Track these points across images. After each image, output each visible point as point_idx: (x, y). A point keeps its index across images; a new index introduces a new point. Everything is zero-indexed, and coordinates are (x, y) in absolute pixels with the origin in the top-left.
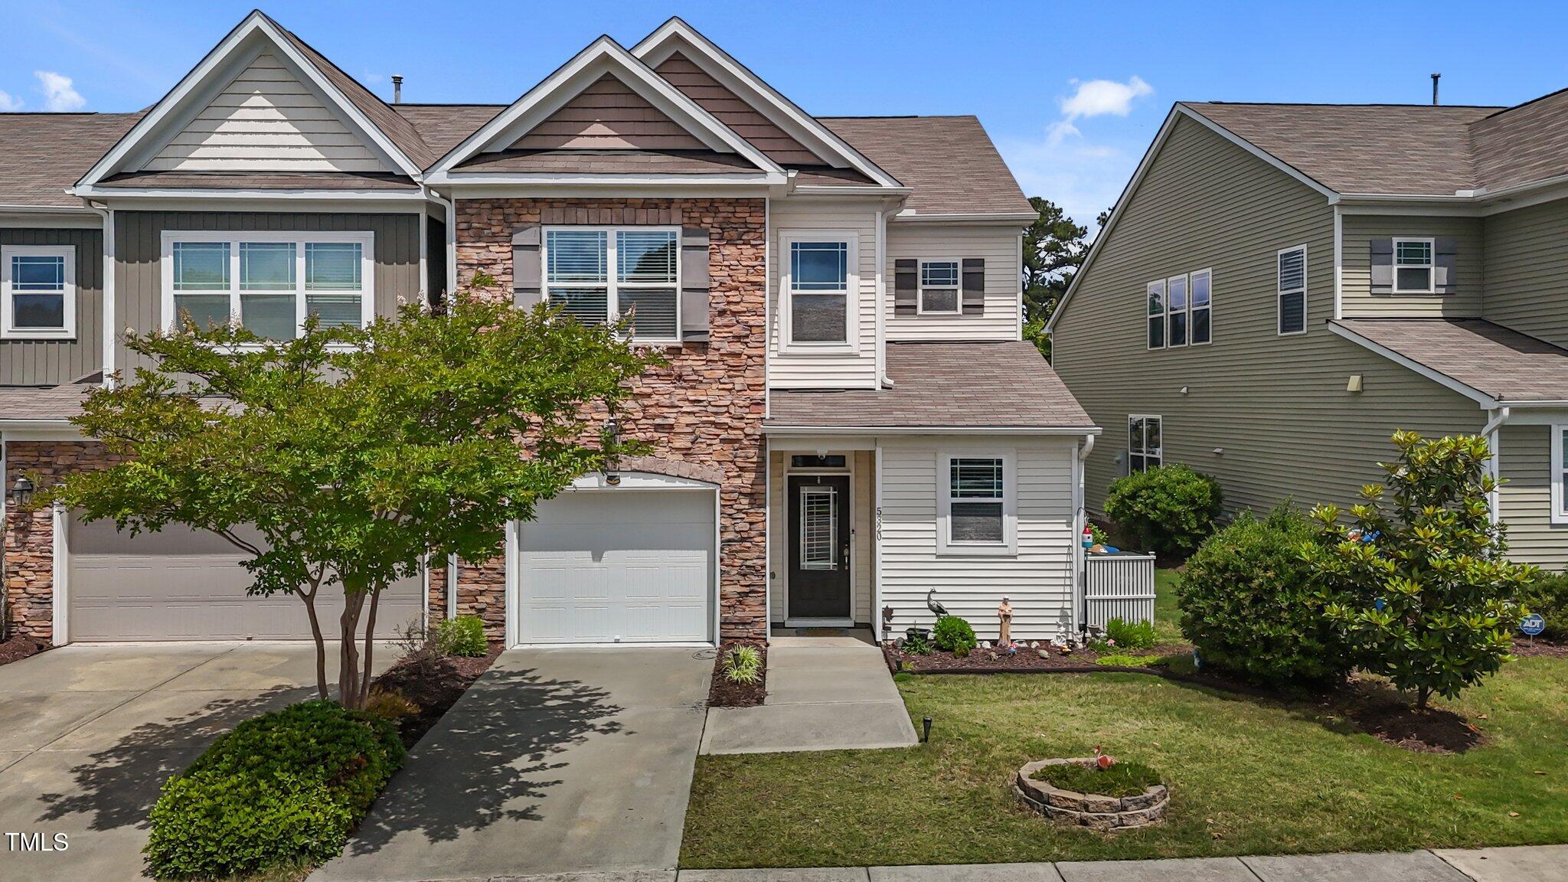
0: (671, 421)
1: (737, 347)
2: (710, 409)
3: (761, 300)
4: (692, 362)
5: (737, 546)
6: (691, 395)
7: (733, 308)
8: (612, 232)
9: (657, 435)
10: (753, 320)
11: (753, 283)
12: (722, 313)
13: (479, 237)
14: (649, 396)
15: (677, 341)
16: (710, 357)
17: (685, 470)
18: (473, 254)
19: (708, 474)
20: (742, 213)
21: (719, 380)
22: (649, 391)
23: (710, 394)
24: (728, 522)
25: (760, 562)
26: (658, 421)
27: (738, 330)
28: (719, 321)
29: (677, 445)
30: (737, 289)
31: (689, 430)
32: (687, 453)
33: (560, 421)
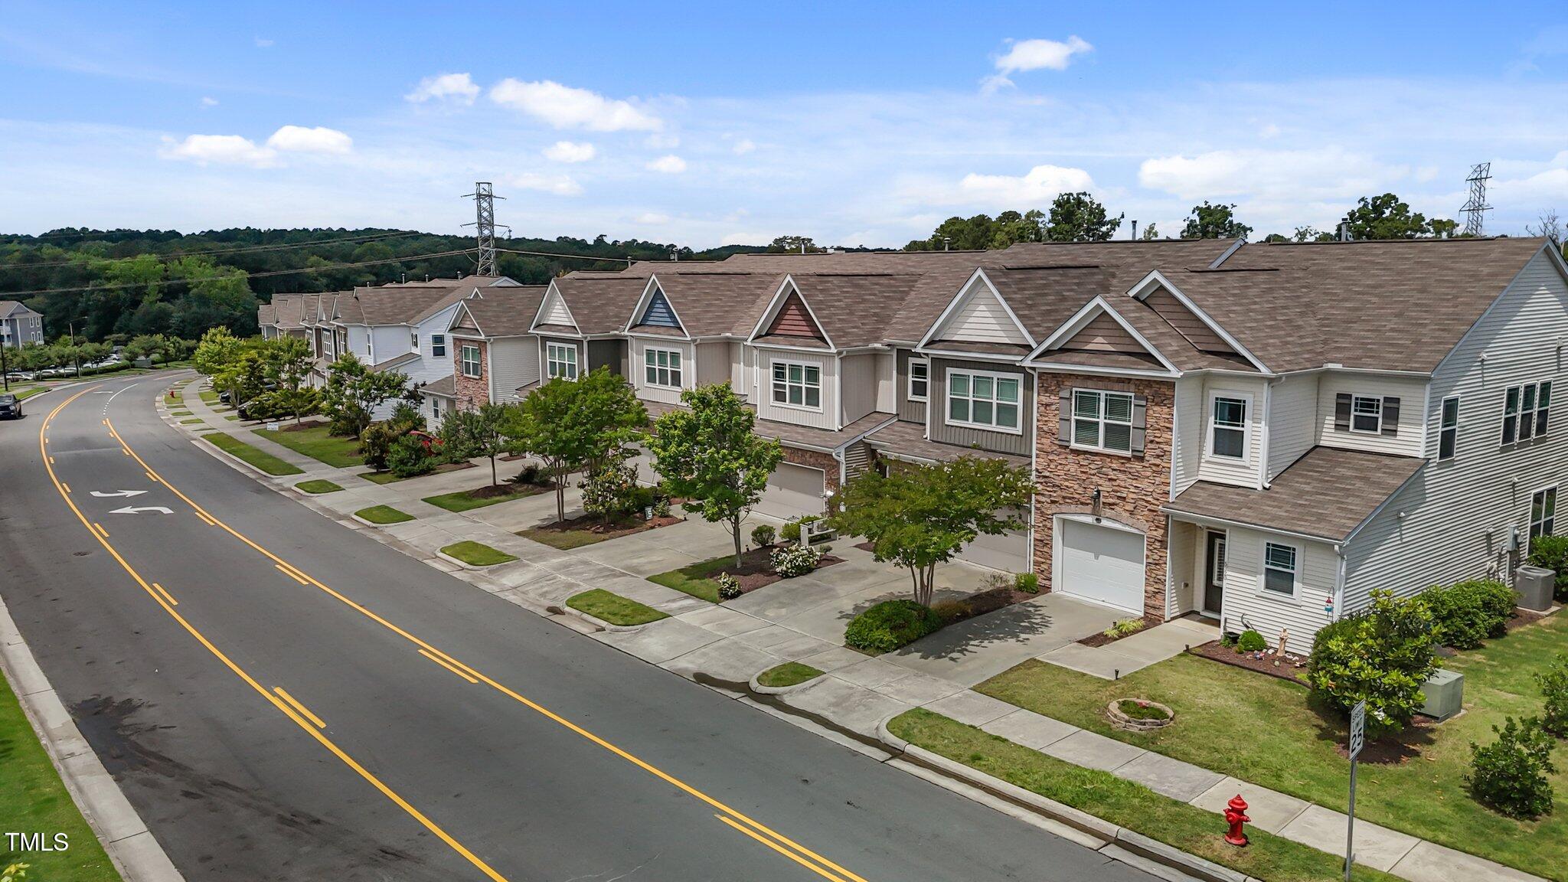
0: (1125, 495)
1: (1158, 461)
2: (1143, 492)
3: (1170, 437)
4: (1137, 466)
5: (1153, 567)
6: (1135, 483)
7: (1157, 439)
8: (1103, 393)
9: (1118, 501)
10: (1166, 448)
11: (1167, 428)
12: (1152, 442)
13: (1046, 392)
14: (1115, 480)
15: (1128, 454)
16: (1143, 464)
17: (1130, 521)
18: (1045, 399)
19: (1139, 524)
20: (1164, 389)
21: (1148, 477)
22: (1115, 478)
23: (1144, 484)
24: (1150, 553)
25: (1164, 578)
26: (1119, 494)
27: (1158, 452)
28: (1150, 446)
29: (1127, 508)
30: (1159, 430)
31: (1133, 501)
32: (1131, 513)
33: (1076, 487)
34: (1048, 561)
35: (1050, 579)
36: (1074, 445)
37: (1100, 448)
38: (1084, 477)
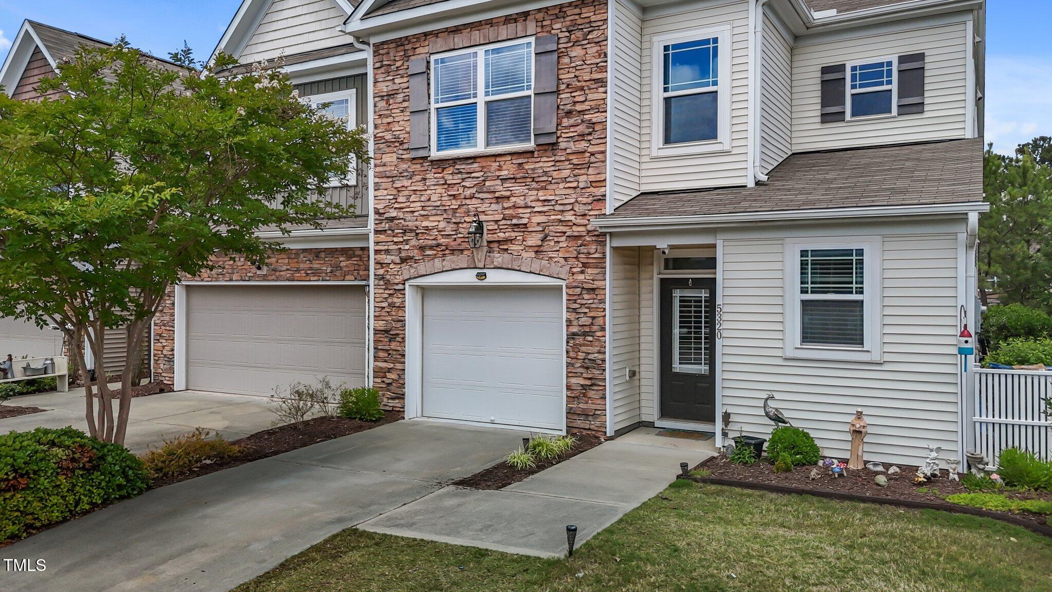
0: (525, 221)
1: (582, 145)
2: (558, 208)
3: (604, 96)
4: (544, 164)
5: (580, 340)
6: (542, 195)
7: (579, 107)
8: (481, 52)
9: (513, 234)
10: (596, 117)
11: (596, 81)
12: (569, 113)
14: (508, 198)
15: (531, 145)
16: (557, 158)
17: (536, 267)
18: (384, 87)
19: (555, 269)
20: (588, 13)
21: (564, 180)
22: (508, 193)
23: (558, 193)
24: (573, 316)
25: (600, 356)
26: (515, 221)
27: (581, 129)
28: (566, 122)
29: (529, 243)
30: (582, 89)
31: (540, 229)
32: (538, 251)
33: (442, 225)
34: (399, 366)
35: (402, 397)
36: (435, 154)
37: (480, 148)
38: (455, 204)
